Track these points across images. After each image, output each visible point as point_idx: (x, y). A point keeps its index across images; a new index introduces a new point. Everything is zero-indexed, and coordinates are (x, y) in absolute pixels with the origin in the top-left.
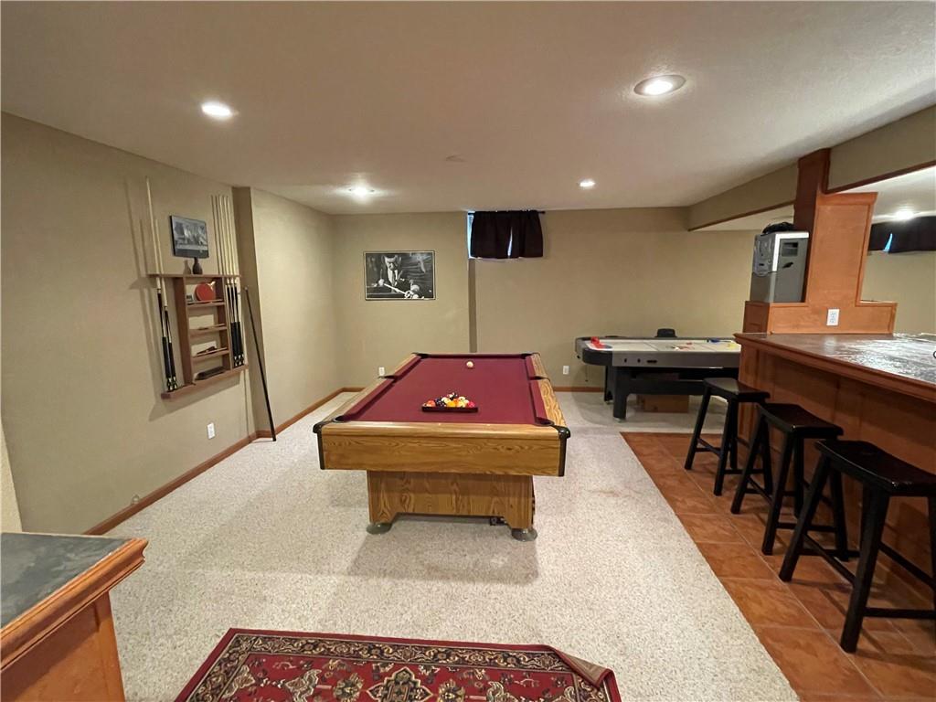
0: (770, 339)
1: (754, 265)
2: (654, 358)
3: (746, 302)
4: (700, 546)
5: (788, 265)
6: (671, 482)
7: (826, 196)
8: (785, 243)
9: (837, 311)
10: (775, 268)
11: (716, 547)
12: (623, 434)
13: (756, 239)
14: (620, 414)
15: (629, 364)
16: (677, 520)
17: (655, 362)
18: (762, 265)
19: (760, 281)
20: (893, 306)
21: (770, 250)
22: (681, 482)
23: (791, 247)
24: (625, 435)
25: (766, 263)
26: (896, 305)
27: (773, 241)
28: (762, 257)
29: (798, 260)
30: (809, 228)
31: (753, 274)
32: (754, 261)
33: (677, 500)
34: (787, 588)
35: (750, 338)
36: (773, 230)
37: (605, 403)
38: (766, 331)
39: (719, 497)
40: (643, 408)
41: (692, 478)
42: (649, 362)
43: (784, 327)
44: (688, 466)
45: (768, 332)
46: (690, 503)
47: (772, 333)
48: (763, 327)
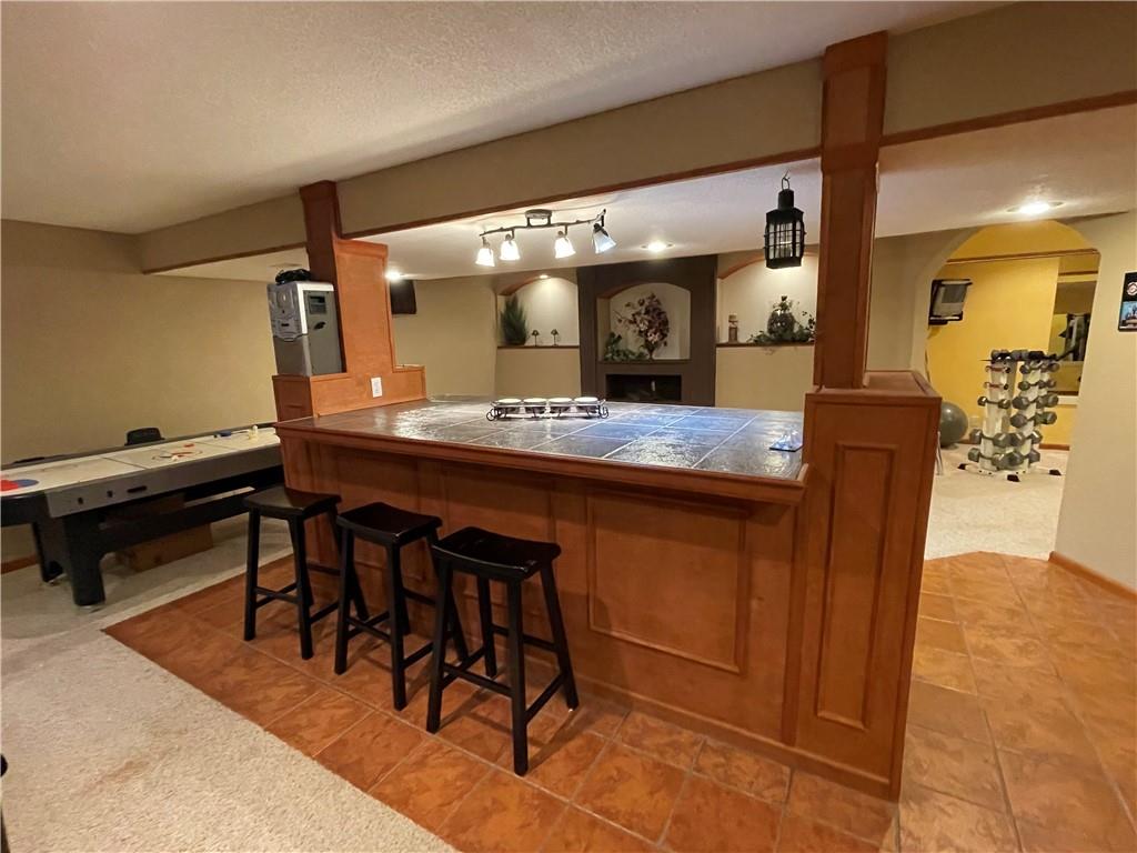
0: (320, 425)
1: (273, 326)
2: (137, 483)
3: (274, 377)
4: (322, 759)
5: (320, 326)
6: (234, 675)
7: (343, 241)
8: (310, 296)
9: (379, 379)
10: (305, 330)
11: (342, 743)
12: (110, 631)
13: (269, 290)
14: (90, 595)
15: (89, 506)
16: (271, 737)
17: (144, 488)
18: (287, 325)
19: (287, 348)
20: (421, 370)
21: (293, 306)
22: (248, 666)
23: (316, 301)
24: (112, 631)
25: (291, 322)
26: (423, 368)
27: (295, 293)
28: (282, 316)
29: (329, 318)
30: (331, 278)
31: (275, 337)
32: (273, 320)
33: (257, 702)
34: (442, 740)
35: (294, 426)
36: (288, 278)
37: (45, 585)
38: (312, 415)
39: (312, 660)
40: (133, 567)
41: (260, 650)
42: (131, 491)
43: (331, 406)
44: (250, 634)
45: (315, 416)
46: (278, 694)
47: (319, 416)
48: (306, 409)
